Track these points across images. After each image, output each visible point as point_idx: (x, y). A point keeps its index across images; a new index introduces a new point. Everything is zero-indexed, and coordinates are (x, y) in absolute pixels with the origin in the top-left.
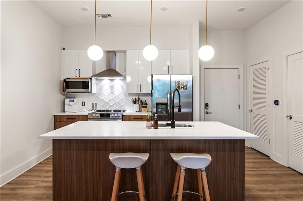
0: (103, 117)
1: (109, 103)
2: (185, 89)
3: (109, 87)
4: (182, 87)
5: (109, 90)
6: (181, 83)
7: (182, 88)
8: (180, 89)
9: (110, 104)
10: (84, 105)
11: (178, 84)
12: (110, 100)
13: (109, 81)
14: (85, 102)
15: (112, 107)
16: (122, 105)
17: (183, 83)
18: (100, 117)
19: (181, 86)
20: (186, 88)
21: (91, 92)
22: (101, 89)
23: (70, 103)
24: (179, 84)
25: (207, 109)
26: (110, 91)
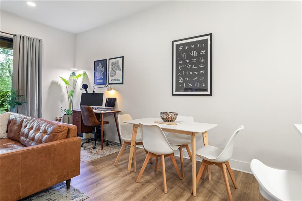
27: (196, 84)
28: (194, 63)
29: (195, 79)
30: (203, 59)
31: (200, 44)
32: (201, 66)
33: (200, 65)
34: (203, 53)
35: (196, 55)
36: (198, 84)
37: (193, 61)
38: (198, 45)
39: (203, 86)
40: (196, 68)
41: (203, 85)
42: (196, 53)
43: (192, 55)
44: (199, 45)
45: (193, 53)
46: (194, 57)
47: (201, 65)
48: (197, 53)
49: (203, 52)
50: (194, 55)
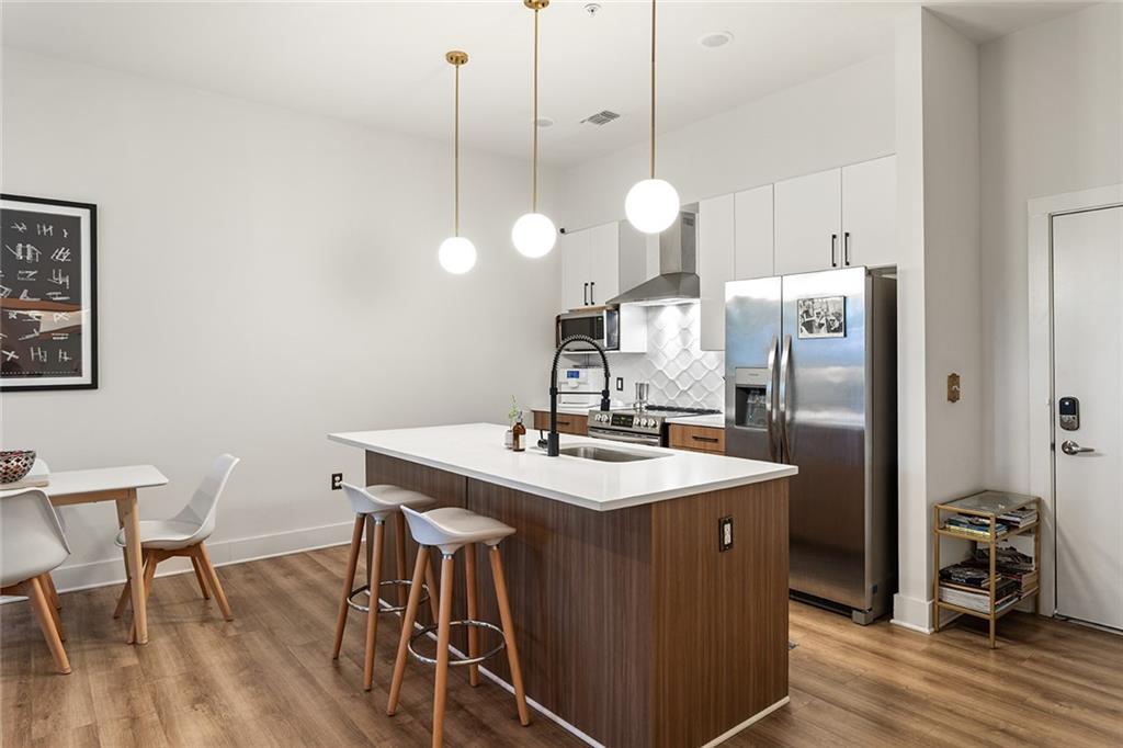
0: (620, 425)
1: (677, 382)
2: (836, 331)
3: (677, 332)
4: (823, 321)
5: (679, 340)
6: (816, 305)
7: (821, 325)
8: (815, 330)
9: (680, 386)
10: (621, 389)
11: (807, 312)
12: (680, 375)
13: (677, 311)
14: (622, 379)
15: (685, 398)
16: (711, 393)
17: (824, 306)
18: (613, 424)
19: (818, 321)
20: (837, 324)
21: (618, 349)
22: (656, 338)
23: (570, 379)
24: (811, 311)
25: (1068, 427)
26: (680, 344)
27: (36, 351)
28: (26, 285)
29: (32, 336)
30: (63, 276)
31: (51, 228)
32: (55, 296)
33: (50, 294)
34: (61, 257)
35: (34, 256)
36: (42, 354)
37: (21, 276)
38: (42, 229)
39: (63, 360)
40: (35, 299)
41: (66, 358)
42: (34, 251)
43: (19, 256)
44: (48, 230)
45: (19, 250)
46: (24, 264)
47: (57, 293)
48: (38, 252)
49: (62, 255)
50: (25, 258)
